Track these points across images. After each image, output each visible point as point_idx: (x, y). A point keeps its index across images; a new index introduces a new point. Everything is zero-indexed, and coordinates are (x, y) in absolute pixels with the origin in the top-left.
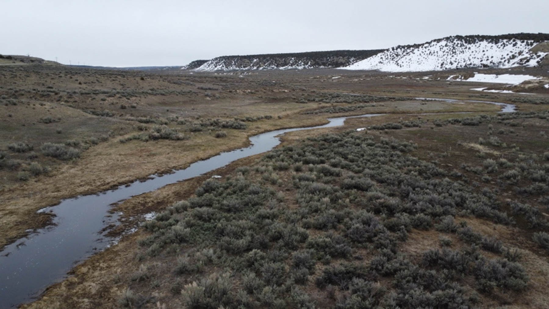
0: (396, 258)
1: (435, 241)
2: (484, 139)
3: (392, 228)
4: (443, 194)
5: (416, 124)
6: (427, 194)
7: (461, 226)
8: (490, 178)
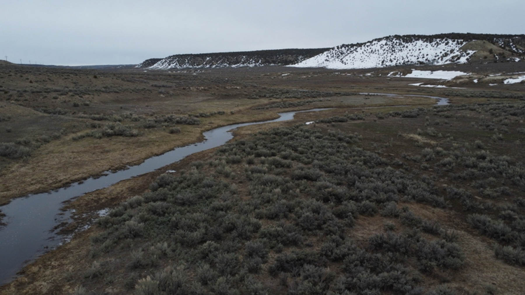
0: (344, 244)
1: (380, 226)
2: (422, 130)
3: (340, 215)
4: (386, 182)
5: (361, 117)
6: (372, 182)
7: (403, 211)
8: (428, 166)
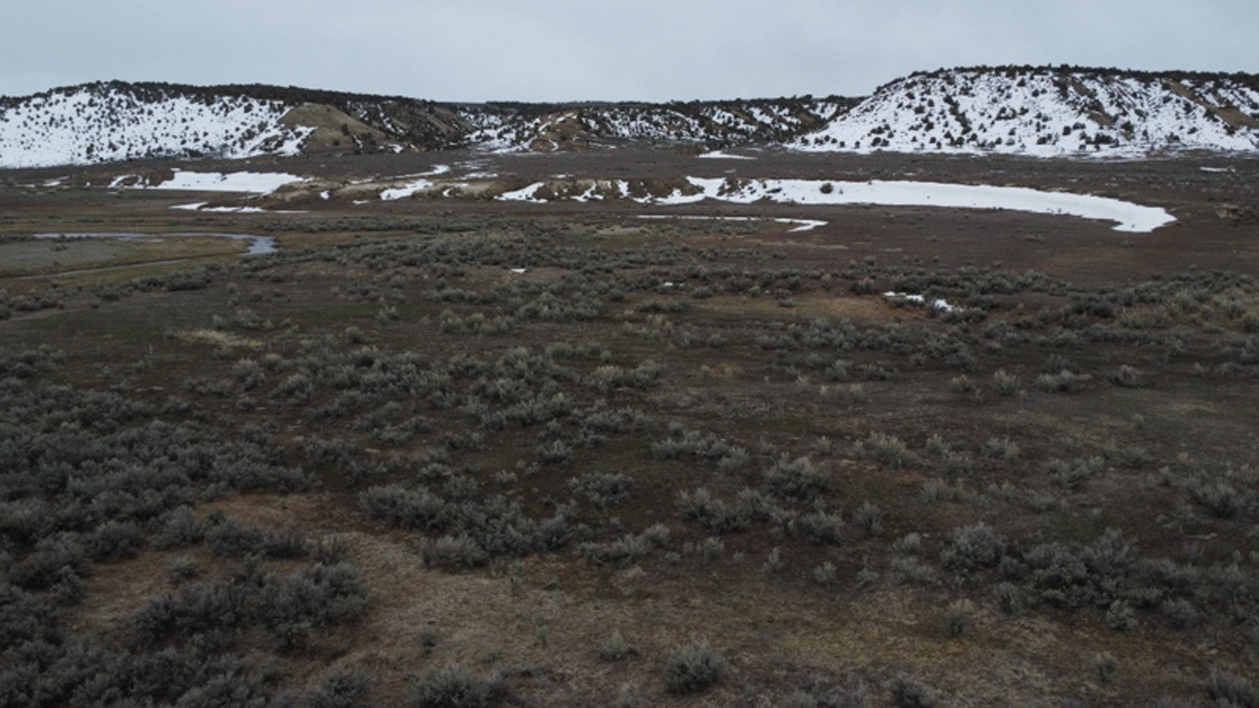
0: (64, 655)
1: (159, 578)
2: (224, 316)
3: (35, 582)
4: (156, 461)
5: (50, 301)
6: (114, 469)
7: (211, 522)
8: (253, 401)
